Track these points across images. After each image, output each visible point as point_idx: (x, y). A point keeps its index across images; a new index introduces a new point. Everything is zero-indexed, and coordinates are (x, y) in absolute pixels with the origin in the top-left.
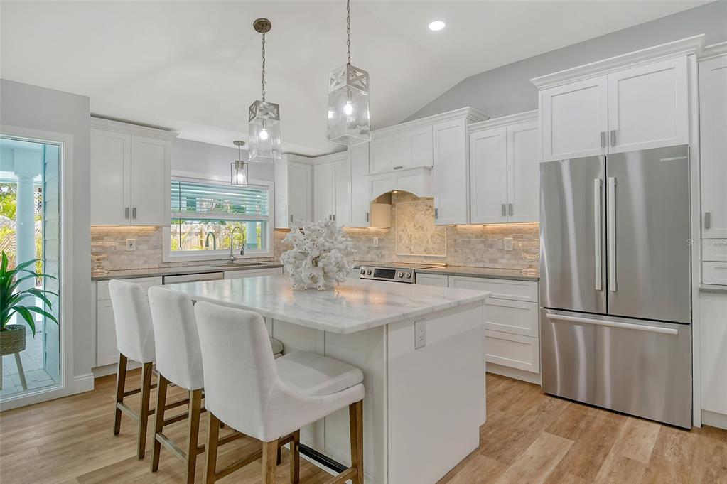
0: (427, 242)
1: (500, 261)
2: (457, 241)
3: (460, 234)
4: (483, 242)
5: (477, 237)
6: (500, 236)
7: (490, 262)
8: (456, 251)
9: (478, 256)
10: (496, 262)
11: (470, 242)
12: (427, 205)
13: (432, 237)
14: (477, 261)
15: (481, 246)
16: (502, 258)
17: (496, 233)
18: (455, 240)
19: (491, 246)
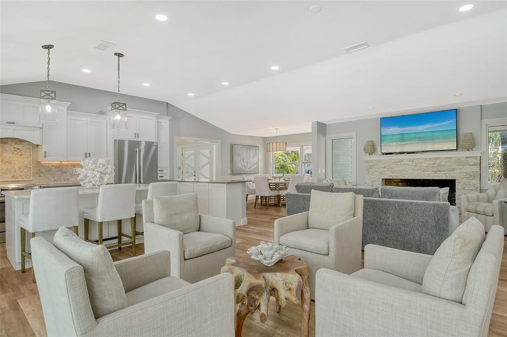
0: (15, 171)
1: (70, 179)
2: (41, 171)
3: (43, 166)
4: (60, 170)
5: (56, 168)
6: (71, 167)
7: (64, 181)
8: (40, 176)
9: (56, 178)
10: (69, 180)
11: (51, 171)
12: (14, 148)
13: (19, 168)
14: (56, 180)
15: (60, 173)
16: (72, 178)
17: (69, 166)
18: (40, 170)
19: (65, 172)
